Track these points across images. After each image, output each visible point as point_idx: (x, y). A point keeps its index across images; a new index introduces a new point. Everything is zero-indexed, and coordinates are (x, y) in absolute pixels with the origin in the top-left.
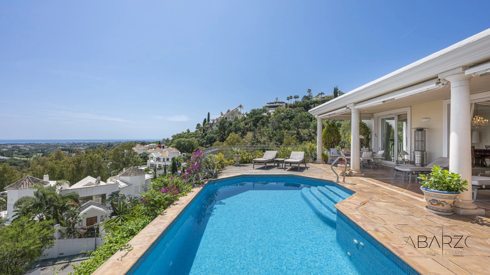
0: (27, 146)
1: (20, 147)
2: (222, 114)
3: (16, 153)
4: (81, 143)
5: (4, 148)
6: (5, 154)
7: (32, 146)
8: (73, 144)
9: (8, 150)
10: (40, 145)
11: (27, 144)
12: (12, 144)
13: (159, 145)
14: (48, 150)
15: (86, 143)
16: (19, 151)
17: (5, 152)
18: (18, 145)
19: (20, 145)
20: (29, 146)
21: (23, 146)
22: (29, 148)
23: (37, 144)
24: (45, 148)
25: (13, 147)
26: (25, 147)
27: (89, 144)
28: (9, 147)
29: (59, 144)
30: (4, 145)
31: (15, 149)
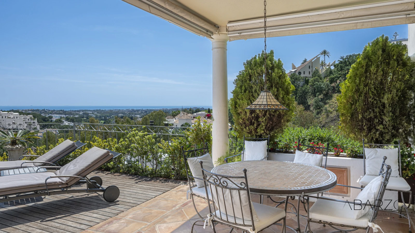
0: (95, 113)
2: (294, 67)
3: (84, 120)
4: (139, 110)
5: (77, 114)
6: (75, 120)
7: (98, 113)
8: (132, 111)
9: (79, 117)
10: (104, 112)
11: (94, 111)
12: (83, 111)
13: (209, 113)
14: (110, 117)
15: (144, 111)
16: (87, 118)
17: (76, 118)
18: (87, 112)
19: (89, 112)
20: (96, 113)
21: (91, 113)
22: (95, 114)
23: (102, 111)
24: (108, 115)
25: (84, 114)
26: (93, 114)
27: (146, 112)
28: (81, 113)
29: (120, 111)
30: (78, 111)
31: (85, 116)
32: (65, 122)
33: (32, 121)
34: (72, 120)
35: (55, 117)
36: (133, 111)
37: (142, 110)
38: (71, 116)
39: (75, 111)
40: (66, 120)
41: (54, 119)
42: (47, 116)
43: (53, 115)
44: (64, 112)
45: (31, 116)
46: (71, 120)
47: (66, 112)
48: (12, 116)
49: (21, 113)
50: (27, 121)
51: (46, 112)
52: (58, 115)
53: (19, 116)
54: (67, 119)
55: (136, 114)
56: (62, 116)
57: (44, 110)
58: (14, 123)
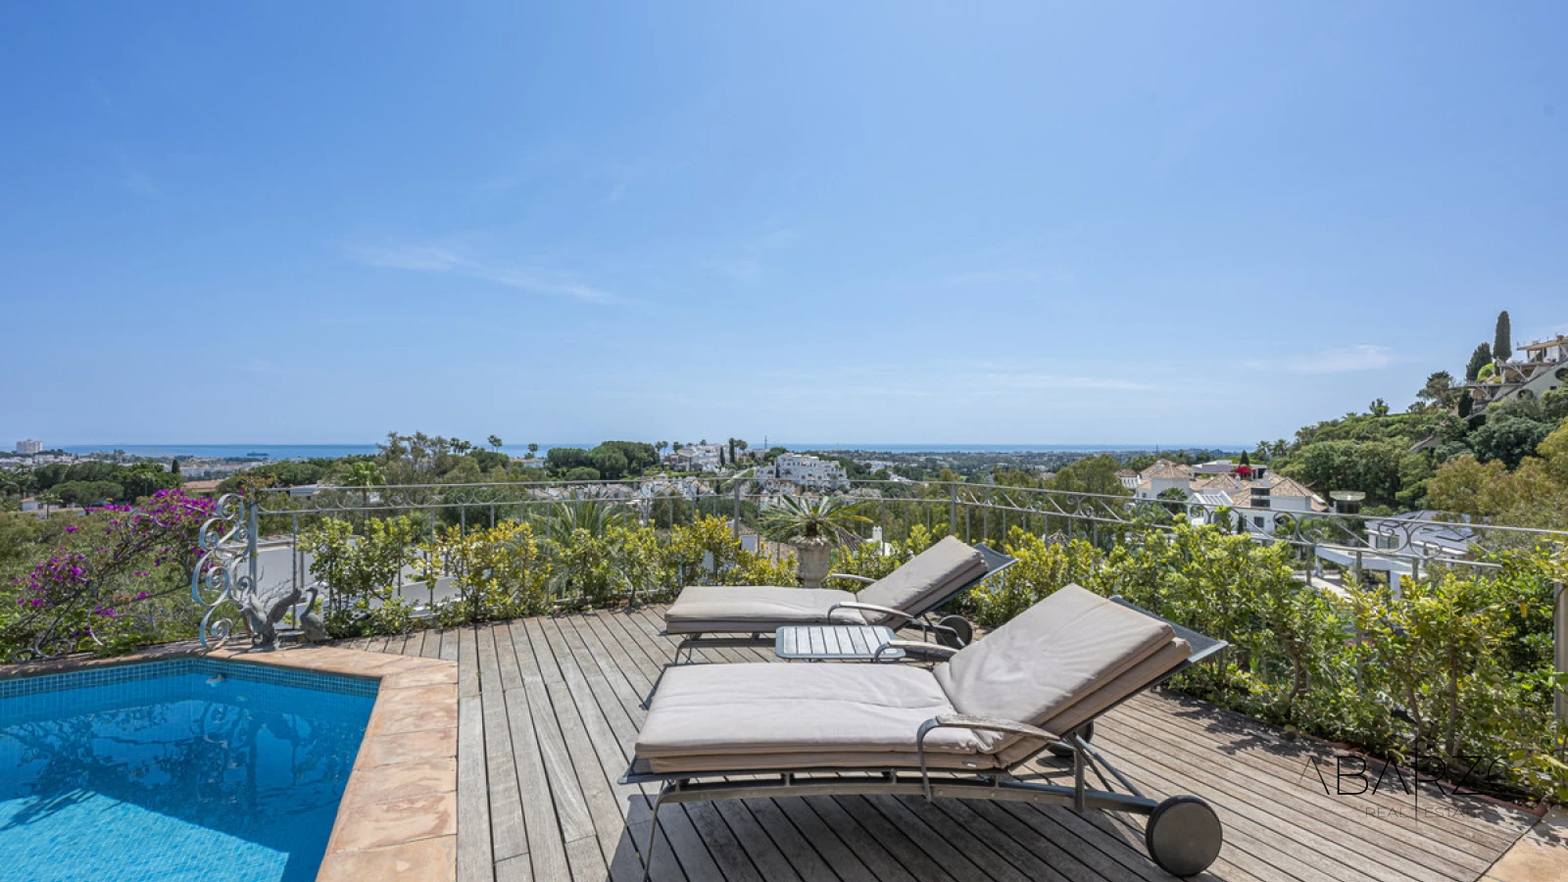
0: (947, 459)
1: (936, 460)
3: (928, 473)
4: (1044, 454)
5: (914, 461)
6: (911, 473)
7: (954, 459)
8: (1027, 457)
9: (919, 467)
10: (969, 457)
11: (947, 454)
12: (926, 454)
14: (980, 469)
15: (1055, 456)
16: (934, 469)
17: (912, 469)
18: (934, 457)
20: (950, 459)
21: (941, 458)
22: (950, 462)
23: (964, 454)
24: (975, 463)
25: (927, 460)
26: (944, 460)
28: (922, 459)
30: (916, 455)
31: (930, 465)
32: (893, 476)
33: (838, 473)
34: (906, 474)
35: (877, 466)
36: (1030, 455)
37: (1051, 455)
38: (904, 465)
39: (911, 454)
40: (894, 473)
41: (874, 470)
42: (863, 463)
43: (872, 462)
44: (892, 457)
45: (837, 463)
46: (904, 471)
47: (894, 455)
48: (807, 462)
49: (821, 457)
50: (830, 472)
51: (861, 455)
52: (881, 463)
53: (818, 462)
54: (897, 471)
55: (1036, 463)
56: (889, 463)
57: (857, 452)
58: (810, 475)
